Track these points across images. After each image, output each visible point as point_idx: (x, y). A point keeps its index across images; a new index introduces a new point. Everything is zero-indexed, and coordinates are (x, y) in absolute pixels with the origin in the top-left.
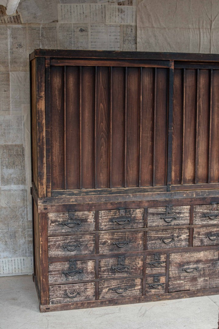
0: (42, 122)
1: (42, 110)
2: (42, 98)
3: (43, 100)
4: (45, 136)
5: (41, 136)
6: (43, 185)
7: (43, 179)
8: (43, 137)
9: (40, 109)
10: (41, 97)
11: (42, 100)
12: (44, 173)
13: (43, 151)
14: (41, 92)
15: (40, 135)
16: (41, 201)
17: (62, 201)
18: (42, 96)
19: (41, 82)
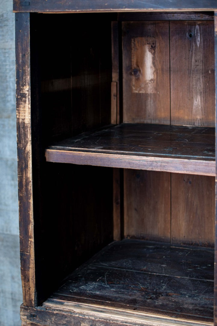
0: (25, 149)
1: (24, 123)
2: (25, 97)
3: (27, 102)
4: (31, 179)
5: (24, 177)
6: (29, 281)
7: (29, 268)
8: (27, 179)
9: (21, 120)
10: (24, 95)
11: (25, 102)
12: (30, 255)
13: (28, 211)
14: (23, 86)
15: (22, 177)
16: (26, 314)
17: (65, 322)
18: (26, 94)
19: (24, 63)
